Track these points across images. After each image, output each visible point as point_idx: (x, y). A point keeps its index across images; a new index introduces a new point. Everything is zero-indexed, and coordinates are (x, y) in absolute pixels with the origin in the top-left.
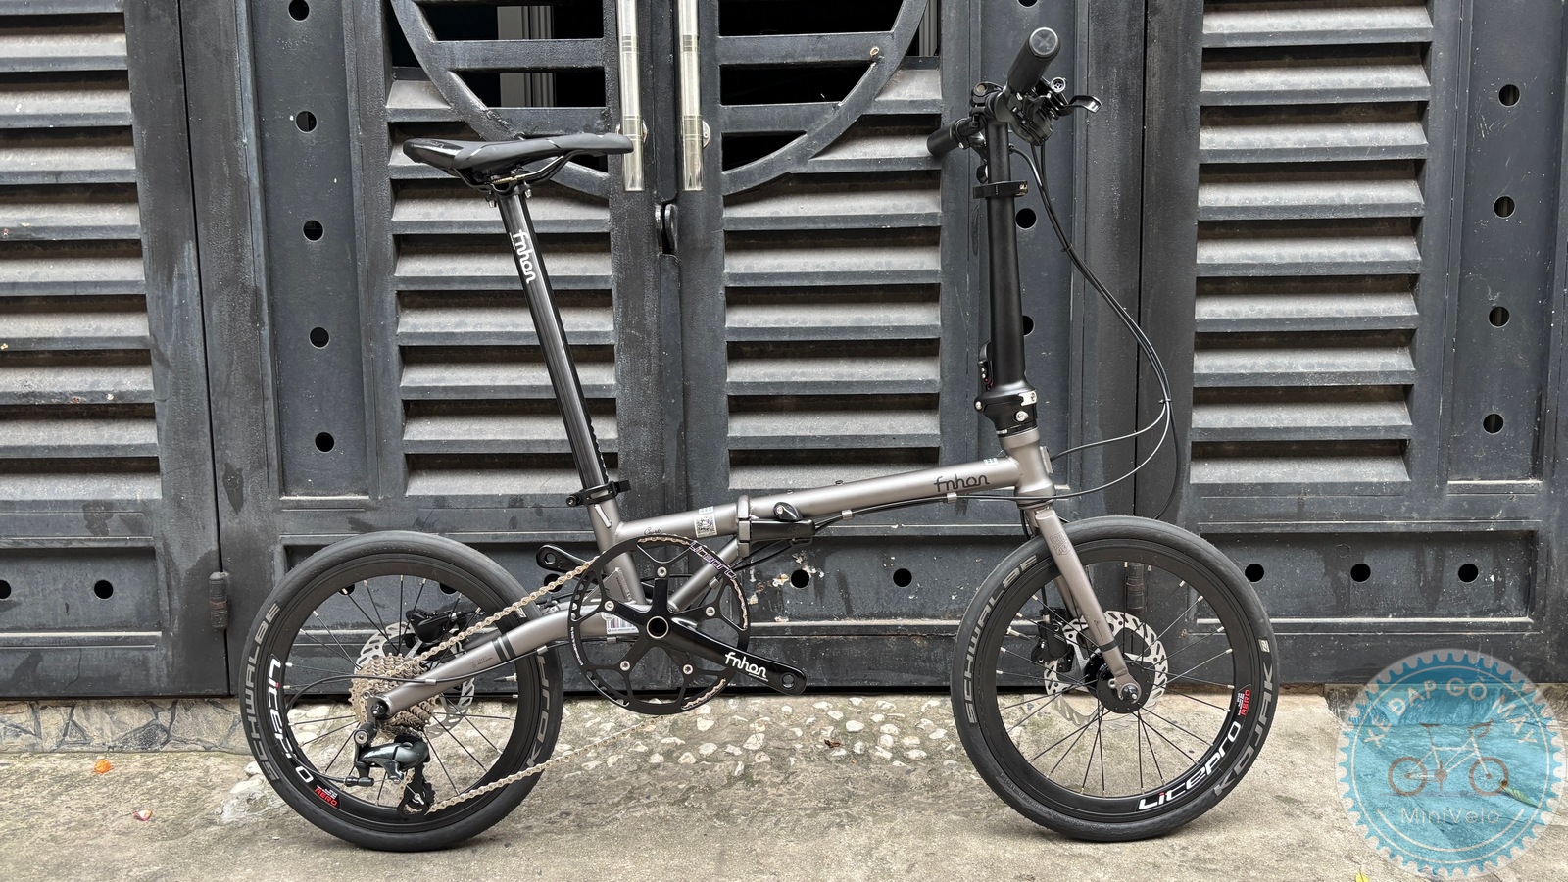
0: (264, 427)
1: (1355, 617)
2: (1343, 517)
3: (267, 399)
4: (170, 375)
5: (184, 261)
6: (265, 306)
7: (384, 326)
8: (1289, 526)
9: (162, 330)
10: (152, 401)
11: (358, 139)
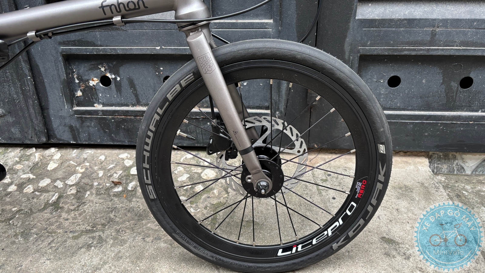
1: (457, 111)
2: (462, 44)
8: (422, 50)
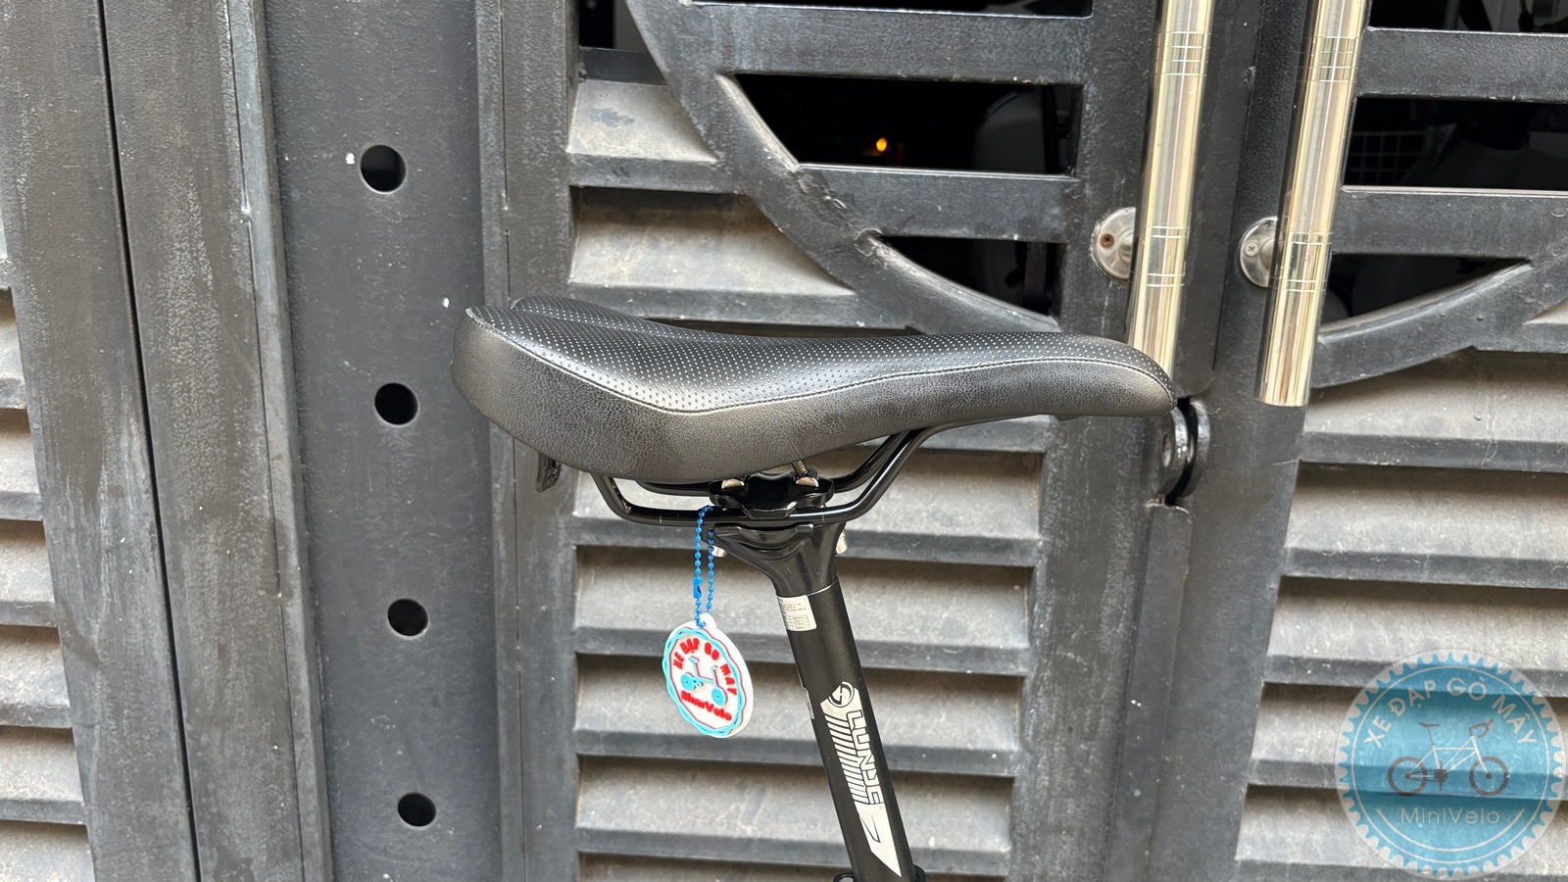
0: (295, 786)
3: (301, 735)
4: (99, 681)
5: (119, 460)
6: (294, 560)
7: (546, 616)
9: (81, 594)
10: (67, 725)
11: (502, 220)
